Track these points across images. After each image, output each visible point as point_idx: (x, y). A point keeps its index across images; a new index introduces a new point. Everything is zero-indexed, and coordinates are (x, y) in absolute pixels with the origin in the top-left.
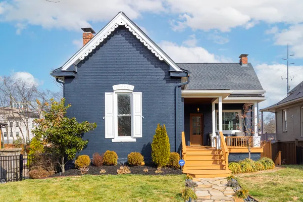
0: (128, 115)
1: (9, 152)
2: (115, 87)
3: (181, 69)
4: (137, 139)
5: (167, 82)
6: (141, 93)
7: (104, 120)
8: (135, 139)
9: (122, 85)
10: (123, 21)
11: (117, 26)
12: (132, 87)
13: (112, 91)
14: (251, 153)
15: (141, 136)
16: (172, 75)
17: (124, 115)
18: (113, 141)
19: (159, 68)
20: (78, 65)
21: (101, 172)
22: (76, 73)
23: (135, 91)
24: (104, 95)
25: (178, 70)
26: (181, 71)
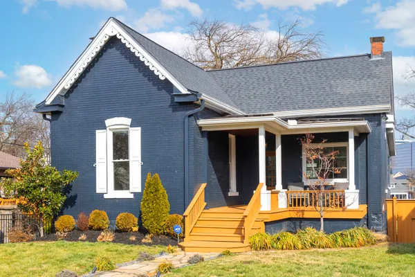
0: (126, 160)
1: (6, 210)
2: (108, 122)
3: (189, 90)
4: (135, 194)
5: (174, 111)
6: (140, 128)
7: (95, 167)
8: (132, 195)
9: (116, 118)
10: (114, 31)
11: (108, 37)
12: (128, 121)
13: (105, 128)
14: (325, 219)
15: (139, 190)
16: (177, 100)
17: (121, 160)
18: (106, 196)
19: (164, 91)
20: (65, 96)
21: (80, 238)
22: (63, 106)
23: (132, 126)
24: (94, 135)
25: (184, 91)
26: (189, 93)
